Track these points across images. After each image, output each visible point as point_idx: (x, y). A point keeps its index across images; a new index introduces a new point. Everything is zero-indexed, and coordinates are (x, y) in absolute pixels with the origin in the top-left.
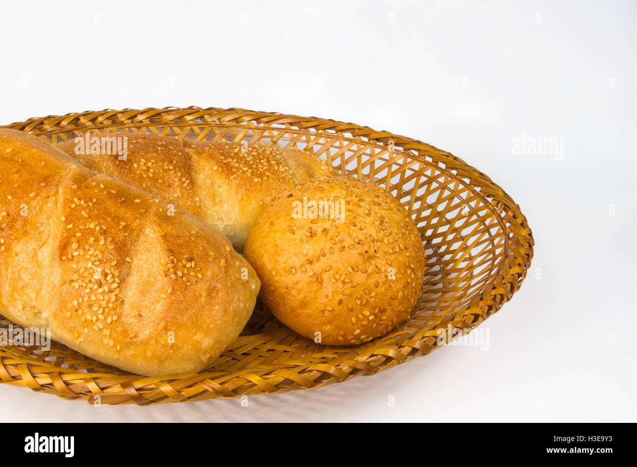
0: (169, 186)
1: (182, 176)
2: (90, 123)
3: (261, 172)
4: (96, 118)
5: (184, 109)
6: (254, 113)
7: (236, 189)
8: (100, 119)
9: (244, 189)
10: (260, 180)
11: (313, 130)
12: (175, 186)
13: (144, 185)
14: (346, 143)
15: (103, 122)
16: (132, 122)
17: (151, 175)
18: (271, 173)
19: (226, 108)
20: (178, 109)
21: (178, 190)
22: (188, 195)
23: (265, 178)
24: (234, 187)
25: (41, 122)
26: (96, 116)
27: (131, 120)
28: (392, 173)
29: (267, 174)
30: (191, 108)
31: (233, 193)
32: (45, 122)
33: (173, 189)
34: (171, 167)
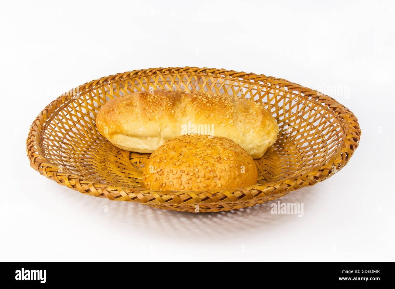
0: (161, 105)
1: (169, 101)
3: (213, 102)
7: (195, 108)
9: (200, 108)
10: (210, 105)
12: (163, 105)
13: (149, 104)
17: (154, 100)
18: (219, 103)
21: (164, 107)
22: (169, 109)
23: (214, 105)
24: (195, 107)
29: (216, 103)
31: (193, 110)
33: (162, 106)
34: (165, 97)
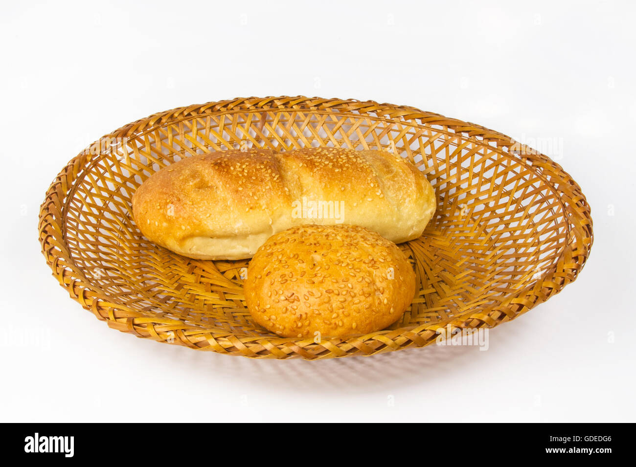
2: (283, 107)
4: (288, 103)
5: (362, 102)
6: (420, 113)
8: (292, 103)
11: (466, 135)
14: (489, 151)
15: (294, 107)
16: (318, 109)
19: (399, 105)
20: (358, 101)
25: (243, 102)
26: (288, 101)
27: (316, 107)
28: (518, 187)
30: (370, 101)
32: (245, 102)
